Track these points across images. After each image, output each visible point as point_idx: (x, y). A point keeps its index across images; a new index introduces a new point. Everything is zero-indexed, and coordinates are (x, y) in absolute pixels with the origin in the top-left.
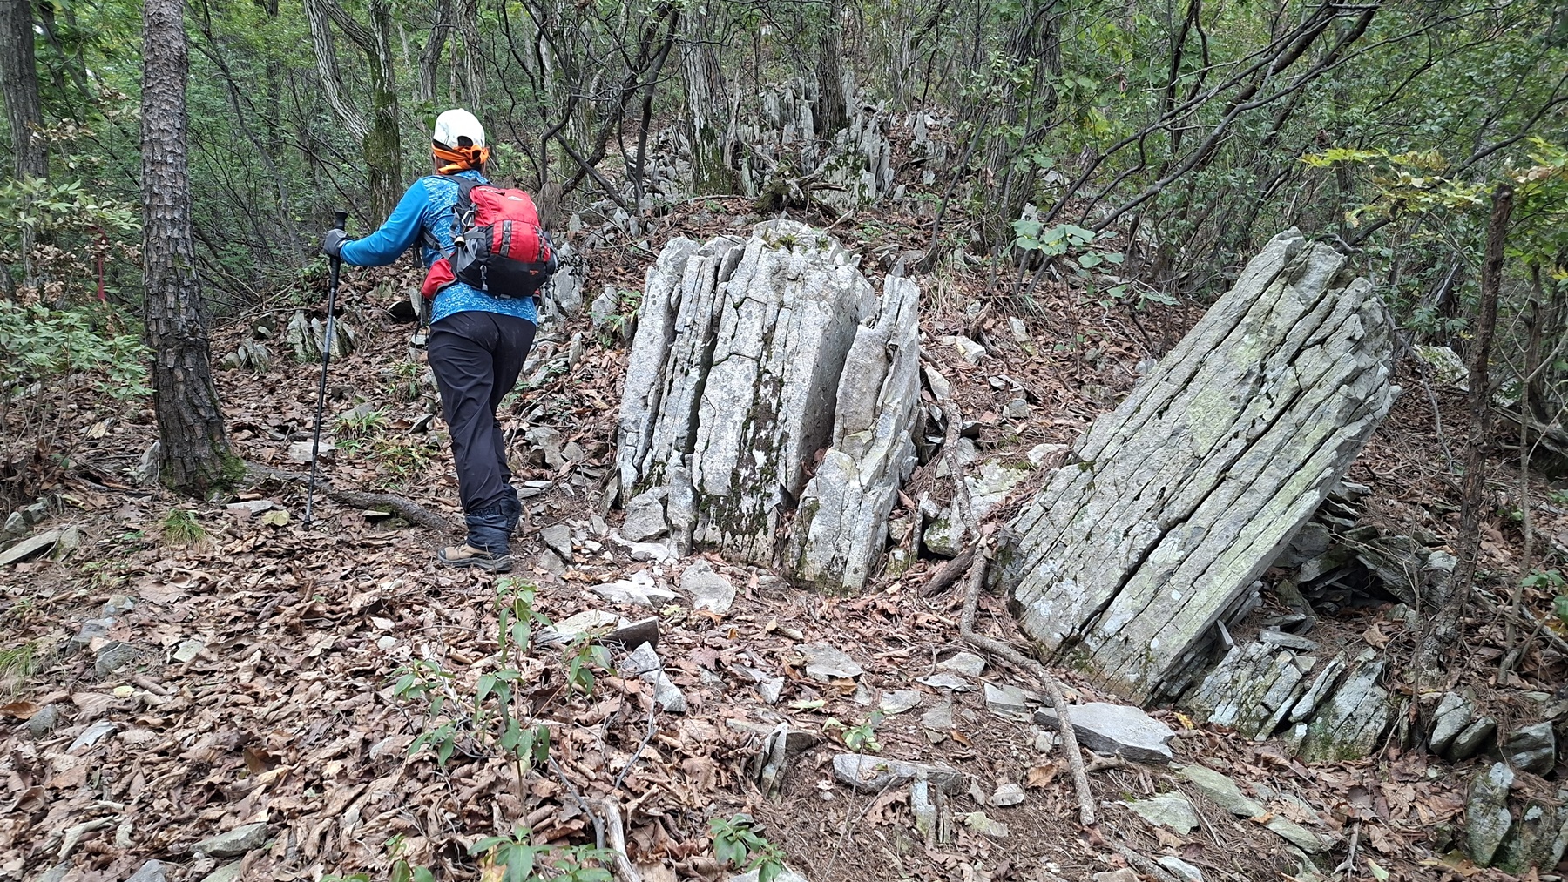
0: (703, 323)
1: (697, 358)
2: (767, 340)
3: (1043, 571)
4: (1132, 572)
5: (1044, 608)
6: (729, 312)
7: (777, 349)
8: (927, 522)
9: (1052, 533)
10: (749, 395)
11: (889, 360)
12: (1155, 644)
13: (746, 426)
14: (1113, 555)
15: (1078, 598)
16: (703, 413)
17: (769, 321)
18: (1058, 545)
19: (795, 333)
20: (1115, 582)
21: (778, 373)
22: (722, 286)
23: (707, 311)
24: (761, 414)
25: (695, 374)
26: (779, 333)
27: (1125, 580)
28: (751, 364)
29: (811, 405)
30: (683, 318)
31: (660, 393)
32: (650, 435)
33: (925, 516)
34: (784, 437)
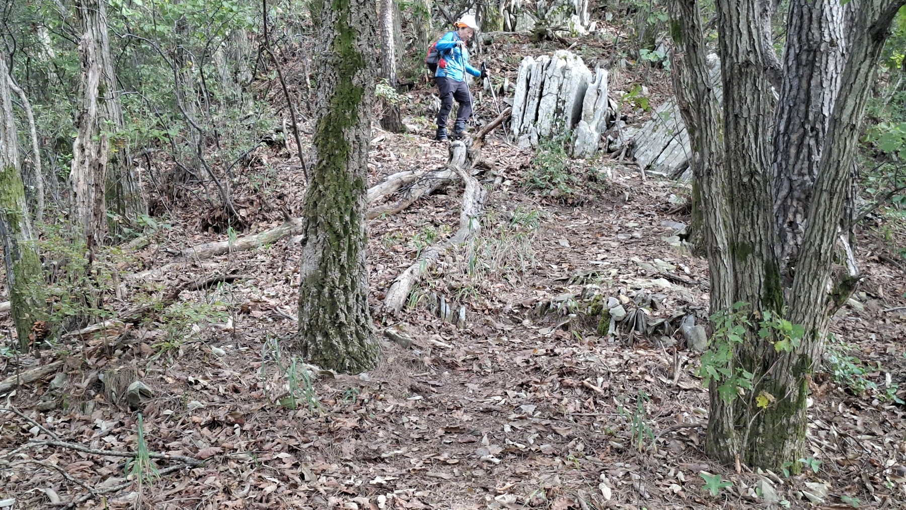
0: (540, 84)
1: (537, 95)
2: (560, 88)
3: (642, 149)
4: (665, 147)
5: (642, 158)
6: (547, 80)
7: (563, 91)
8: (610, 142)
9: (645, 139)
10: (554, 106)
11: (598, 94)
12: (670, 165)
13: (554, 115)
14: (660, 143)
15: (651, 155)
16: (539, 112)
17: (561, 83)
18: (646, 142)
19: (569, 86)
20: (661, 150)
21: (563, 99)
22: (544, 72)
23: (540, 80)
24: (559, 111)
25: (537, 100)
26: (564, 86)
27: (663, 149)
28: (555, 96)
29: (574, 109)
30: (532, 82)
31: (525, 107)
32: (523, 119)
33: (610, 141)
34: (566, 118)
